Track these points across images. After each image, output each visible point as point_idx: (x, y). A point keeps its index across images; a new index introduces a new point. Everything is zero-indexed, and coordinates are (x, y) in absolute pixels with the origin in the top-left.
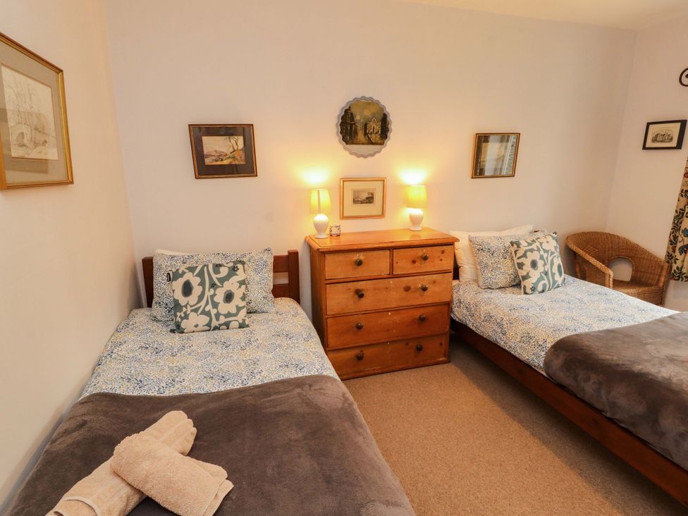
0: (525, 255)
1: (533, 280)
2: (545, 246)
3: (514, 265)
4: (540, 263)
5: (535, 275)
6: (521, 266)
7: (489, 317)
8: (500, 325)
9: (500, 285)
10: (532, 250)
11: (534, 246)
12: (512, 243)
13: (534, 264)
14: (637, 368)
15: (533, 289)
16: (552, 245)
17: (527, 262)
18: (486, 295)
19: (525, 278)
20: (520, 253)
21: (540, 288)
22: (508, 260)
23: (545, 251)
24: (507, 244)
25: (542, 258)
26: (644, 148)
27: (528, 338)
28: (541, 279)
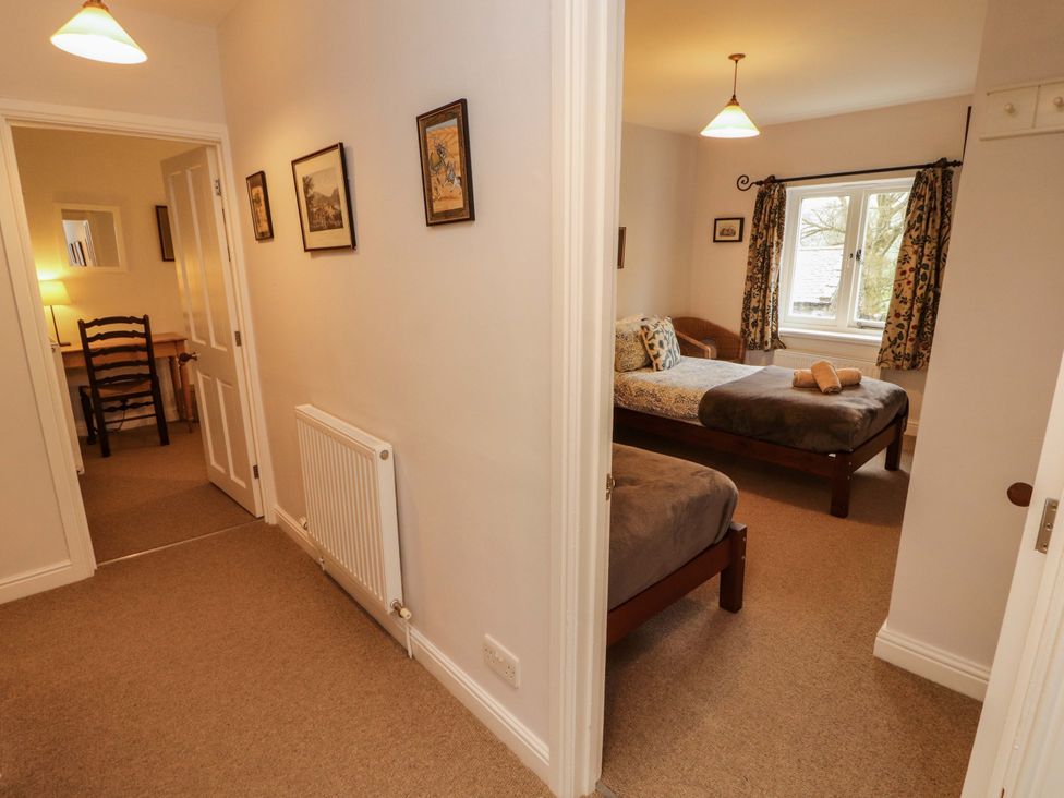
0: (653, 337)
1: (663, 358)
2: (666, 328)
3: (644, 346)
4: (665, 343)
5: (663, 353)
6: (651, 346)
7: (641, 392)
8: (653, 395)
9: (636, 367)
10: (658, 332)
11: (659, 328)
12: (643, 327)
13: (661, 344)
14: (764, 396)
15: (664, 366)
16: (669, 327)
17: (656, 342)
18: (629, 376)
19: (656, 357)
20: (650, 335)
21: (668, 365)
22: (639, 343)
23: (667, 332)
24: (637, 328)
25: (665, 338)
26: (715, 241)
27: (681, 398)
28: (667, 357)
